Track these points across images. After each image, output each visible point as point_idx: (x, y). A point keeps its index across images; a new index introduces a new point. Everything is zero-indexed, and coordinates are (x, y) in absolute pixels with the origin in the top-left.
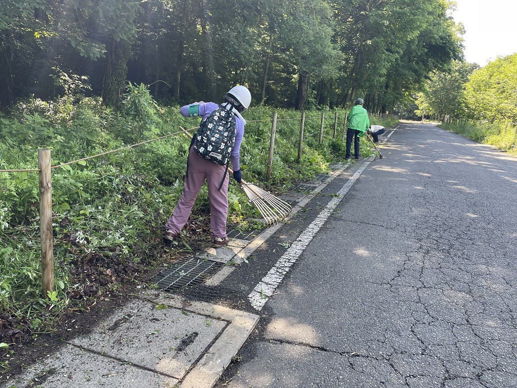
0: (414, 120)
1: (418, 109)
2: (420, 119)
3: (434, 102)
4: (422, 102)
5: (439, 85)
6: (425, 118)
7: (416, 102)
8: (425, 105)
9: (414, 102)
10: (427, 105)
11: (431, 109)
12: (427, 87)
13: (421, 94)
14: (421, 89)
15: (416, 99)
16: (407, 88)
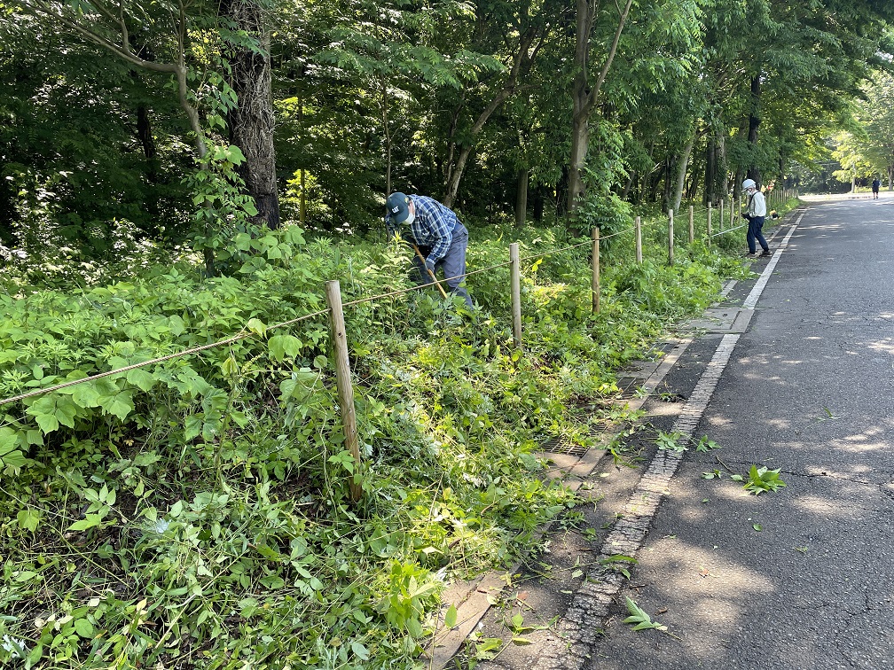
0: (834, 192)
1: (839, 168)
2: (846, 188)
3: (875, 150)
4: (846, 153)
5: (880, 112)
6: (856, 183)
7: (835, 155)
8: (855, 158)
9: (828, 155)
10: (860, 157)
11: (867, 164)
12: (855, 117)
13: (844, 135)
14: (843, 123)
15: (834, 149)
16: (809, 126)
